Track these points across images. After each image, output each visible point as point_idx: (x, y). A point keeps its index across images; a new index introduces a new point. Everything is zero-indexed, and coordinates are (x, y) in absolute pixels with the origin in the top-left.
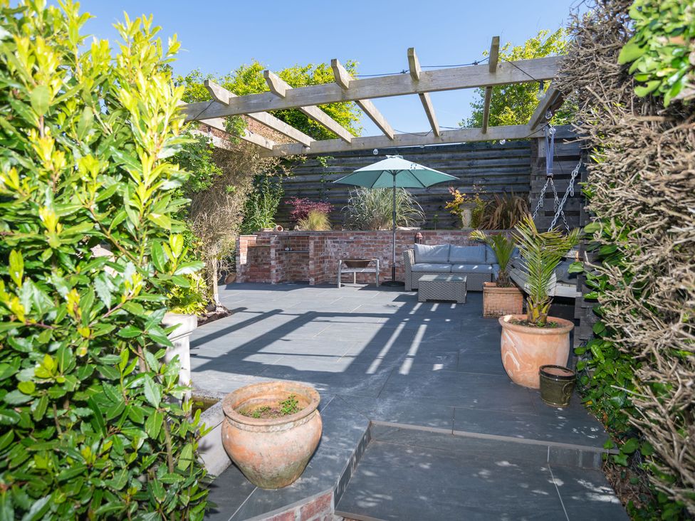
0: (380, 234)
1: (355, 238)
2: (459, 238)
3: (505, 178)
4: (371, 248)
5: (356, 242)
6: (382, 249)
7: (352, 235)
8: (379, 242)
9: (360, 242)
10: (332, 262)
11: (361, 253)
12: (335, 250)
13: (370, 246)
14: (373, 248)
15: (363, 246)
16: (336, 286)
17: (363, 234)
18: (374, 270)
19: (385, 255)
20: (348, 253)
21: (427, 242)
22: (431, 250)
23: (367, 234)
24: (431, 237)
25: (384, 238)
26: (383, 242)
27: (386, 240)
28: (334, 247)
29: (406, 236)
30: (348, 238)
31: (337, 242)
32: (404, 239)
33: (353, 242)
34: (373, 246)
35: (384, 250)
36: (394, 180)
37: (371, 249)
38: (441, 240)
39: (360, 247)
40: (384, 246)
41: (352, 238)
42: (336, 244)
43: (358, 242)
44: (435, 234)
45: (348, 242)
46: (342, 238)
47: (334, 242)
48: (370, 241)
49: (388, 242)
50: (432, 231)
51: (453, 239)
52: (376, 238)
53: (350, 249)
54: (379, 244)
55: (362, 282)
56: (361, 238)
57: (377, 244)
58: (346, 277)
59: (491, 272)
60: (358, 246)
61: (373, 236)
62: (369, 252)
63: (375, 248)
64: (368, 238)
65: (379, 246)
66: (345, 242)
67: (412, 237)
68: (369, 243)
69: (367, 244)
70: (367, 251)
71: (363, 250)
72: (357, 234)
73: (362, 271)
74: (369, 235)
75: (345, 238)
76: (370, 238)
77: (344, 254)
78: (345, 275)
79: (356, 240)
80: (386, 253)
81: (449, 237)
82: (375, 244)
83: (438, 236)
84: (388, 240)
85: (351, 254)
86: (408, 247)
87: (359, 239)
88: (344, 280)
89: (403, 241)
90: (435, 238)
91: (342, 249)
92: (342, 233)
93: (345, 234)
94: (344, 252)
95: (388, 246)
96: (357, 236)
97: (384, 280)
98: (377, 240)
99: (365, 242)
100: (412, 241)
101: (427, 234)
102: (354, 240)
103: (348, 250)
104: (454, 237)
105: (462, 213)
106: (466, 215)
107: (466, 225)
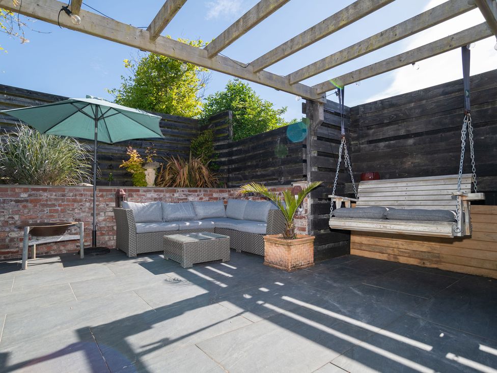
0: (71, 191)
1: (30, 195)
2: (162, 195)
4: (57, 208)
5: (31, 201)
6: (73, 209)
7: (26, 191)
8: (68, 200)
9: (40, 200)
11: (40, 215)
13: (54, 205)
14: (59, 208)
15: (43, 205)
16: (19, 267)
17: (45, 190)
18: (76, 237)
19: (77, 216)
20: (17, 217)
21: (129, 199)
23: (50, 191)
24: (134, 194)
25: (76, 195)
26: (75, 201)
27: (78, 198)
29: (105, 193)
30: (18, 195)
32: (102, 196)
33: (27, 201)
34: (60, 205)
35: (76, 211)
36: (96, 126)
37: (58, 209)
38: (144, 197)
39: (38, 207)
40: (76, 205)
41: (24, 195)
43: (35, 202)
44: (138, 191)
45: (17, 201)
46: (7, 195)
48: (56, 200)
49: (81, 201)
50: (134, 188)
51: (157, 197)
52: (63, 196)
53: (22, 211)
54: (69, 203)
55: (42, 253)
56: (41, 196)
57: (65, 203)
58: (12, 250)
59: (214, 227)
60: (35, 206)
61: (59, 193)
62: (54, 214)
63: (62, 208)
64: (51, 196)
65: (68, 205)
66: (11, 201)
67: (112, 194)
68: (53, 202)
69: (49, 203)
70: (50, 212)
71: (44, 211)
72: (33, 190)
73: (59, 240)
74: (54, 191)
75: (12, 196)
76: (56, 195)
77: (9, 218)
78: (11, 248)
79: (32, 198)
80: (79, 214)
81: (152, 194)
82: (62, 203)
83: (141, 193)
84: (81, 198)
85: (24, 217)
86: (107, 205)
87: (37, 197)
88: (8, 255)
89: (100, 199)
90: (138, 195)
91: (5, 211)
92: (7, 188)
93: (13, 190)
94: (10, 216)
95: (81, 205)
96: (33, 192)
97: (76, 247)
98: (66, 198)
99: (47, 201)
100: (111, 198)
101: (129, 191)
102: (28, 198)
103: (17, 213)
104: (157, 195)
105: (146, 172)
106: (150, 174)
107: (150, 184)
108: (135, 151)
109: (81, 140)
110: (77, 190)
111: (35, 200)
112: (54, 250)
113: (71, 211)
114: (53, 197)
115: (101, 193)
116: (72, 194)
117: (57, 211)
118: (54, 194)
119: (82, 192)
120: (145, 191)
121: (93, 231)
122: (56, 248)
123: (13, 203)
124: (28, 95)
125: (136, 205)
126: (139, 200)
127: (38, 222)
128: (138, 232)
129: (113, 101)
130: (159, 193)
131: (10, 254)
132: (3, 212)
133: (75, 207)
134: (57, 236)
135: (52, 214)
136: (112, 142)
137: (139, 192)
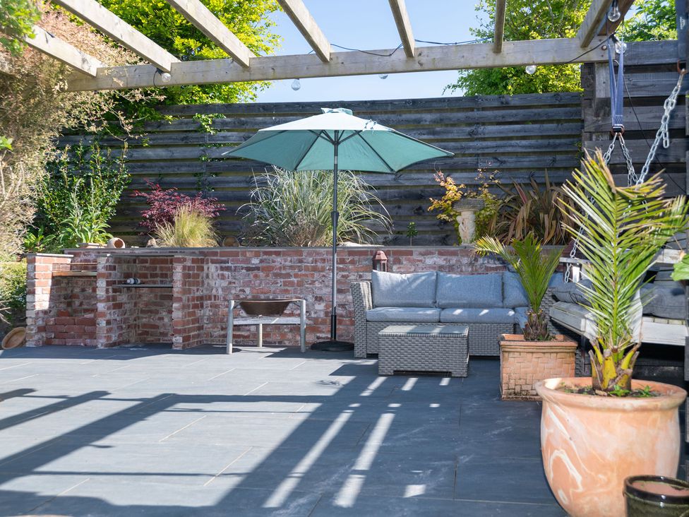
0: (310, 254)
1: (262, 261)
2: (454, 260)
3: (533, 158)
4: (293, 279)
5: (264, 269)
6: (313, 282)
7: (257, 255)
8: (307, 269)
9: (273, 268)
10: (217, 306)
11: (272, 288)
12: (225, 284)
13: (288, 275)
14: (295, 280)
15: (277, 275)
17: (278, 254)
18: (295, 320)
19: (318, 293)
20: (248, 290)
21: (395, 268)
22: (403, 282)
23: (285, 254)
24: (403, 258)
25: (316, 261)
26: (315, 269)
27: (319, 265)
28: (223, 277)
29: (356, 258)
30: (248, 261)
31: (228, 269)
32: (353, 262)
33: (258, 269)
34: (296, 276)
35: (317, 284)
36: (336, 154)
37: (293, 282)
38: (421, 265)
39: (271, 278)
40: (316, 275)
41: (255, 261)
42: (226, 273)
43: (267, 270)
44: (411, 253)
45: (248, 269)
46: (238, 261)
47: (222, 269)
48: (291, 267)
49: (323, 269)
51: (443, 263)
52: (301, 261)
53: (253, 282)
54: (307, 273)
55: (275, 343)
56: (274, 262)
57: (303, 272)
58: (243, 333)
60: (267, 276)
61: (296, 258)
62: (289, 288)
63: (299, 279)
64: (285, 262)
65: (306, 275)
66: (242, 269)
67: (367, 259)
68: (288, 271)
69: (283, 272)
70: (285, 285)
71: (277, 283)
72: (265, 253)
73: (273, 323)
74: (289, 255)
75: (243, 262)
76: (291, 261)
77: (240, 290)
78: (242, 331)
79: (264, 265)
80: (320, 289)
81: (435, 259)
82: (299, 273)
83: (415, 257)
84: (323, 265)
85: (255, 291)
86: (360, 276)
87: (269, 263)
88: (239, 340)
89: (350, 267)
90: (409, 260)
91: (236, 282)
92: (238, 252)
93: (244, 254)
94: (241, 288)
95: (324, 276)
96: (265, 257)
97: (316, 340)
98: (303, 265)
99: (280, 268)
100: (367, 266)
101: (395, 253)
102: (260, 265)
103: (248, 284)
104: (444, 260)
105: (459, 219)
106: (466, 222)
107: (466, 240)
108: (449, 179)
110: (318, 254)
111: (268, 267)
112: (288, 340)
113: (310, 284)
114: (288, 264)
115: (351, 258)
116: (311, 259)
117: (292, 284)
118: (289, 259)
119: (325, 256)
120: (421, 254)
121: (332, 316)
122: (291, 337)
123: (244, 271)
126: (412, 270)
127: (271, 297)
128: (368, 318)
130: (449, 257)
131: (242, 339)
132: (234, 283)
133: (315, 279)
134: (271, 318)
135: (286, 288)
136: (392, 170)
137: (411, 254)
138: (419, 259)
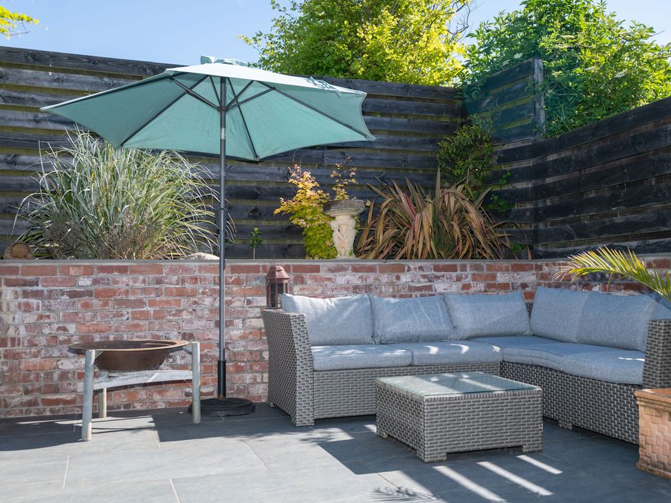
0: (173, 271)
1: (95, 282)
2: (371, 277)
4: (147, 308)
5: (98, 295)
6: (179, 312)
7: (88, 272)
8: (169, 292)
9: (114, 292)
10: (16, 356)
11: (114, 323)
12: (31, 318)
13: (140, 303)
14: (151, 310)
15: (121, 303)
17: (123, 270)
18: (185, 375)
19: (187, 328)
20: (72, 328)
21: (296, 288)
22: (330, 311)
23: (133, 271)
24: (307, 276)
25: (183, 281)
26: (181, 293)
27: (188, 286)
28: (27, 308)
29: (243, 276)
30: (73, 280)
31: (37, 294)
32: (238, 282)
33: (90, 293)
34: (152, 303)
35: (185, 315)
36: (223, 124)
37: (147, 313)
38: (330, 284)
39: (111, 307)
40: (184, 302)
41: (85, 282)
42: (33, 301)
43: (105, 295)
44: (317, 269)
45: (73, 295)
46: (55, 282)
47: (25, 294)
48: (144, 290)
49: (194, 293)
50: (306, 262)
51: (359, 282)
52: (159, 282)
53: (80, 315)
54: (170, 298)
55: (119, 407)
56: (116, 282)
57: (163, 298)
58: (64, 397)
59: (500, 359)
60: (106, 304)
61: (151, 276)
62: (141, 323)
63: (157, 308)
64: (135, 282)
65: (168, 302)
66: (63, 295)
67: (258, 278)
68: (139, 296)
69: (132, 298)
70: (134, 318)
71: (122, 315)
72: (102, 269)
73: (150, 380)
74: (141, 272)
75: (63, 283)
76: (144, 281)
77: (59, 328)
78: (63, 393)
79: (100, 287)
80: (190, 322)
81: (348, 277)
82: (157, 299)
83: (322, 274)
84: (194, 286)
85: (85, 329)
86: (249, 302)
87: (108, 284)
88: (57, 408)
89: (235, 289)
90: (315, 279)
91: (52, 314)
92: (56, 267)
93: (65, 270)
94: (61, 325)
95: (195, 303)
96: (102, 275)
97: (184, 397)
98: (164, 286)
99: (127, 292)
100: (259, 287)
101: (296, 269)
102: (92, 288)
103: (73, 317)
104: (360, 278)
105: (334, 224)
106: (344, 229)
107: (343, 252)
108: (307, 175)
109: (192, 156)
110: (187, 270)
111: (105, 291)
112: (141, 401)
113: (174, 315)
114: (139, 285)
115: (235, 276)
116: (175, 278)
117: (145, 315)
118: (141, 278)
119: (197, 274)
120: (331, 270)
121: (219, 362)
122: (144, 396)
123: (65, 297)
124: (91, 68)
125: (312, 304)
126: (319, 291)
127: (111, 338)
128: (316, 367)
129: (256, 62)
130: (365, 274)
131: (61, 406)
132: (48, 317)
133: (181, 308)
134: (148, 372)
135: (136, 322)
136: (257, 156)
137: (318, 271)
138: (327, 276)
